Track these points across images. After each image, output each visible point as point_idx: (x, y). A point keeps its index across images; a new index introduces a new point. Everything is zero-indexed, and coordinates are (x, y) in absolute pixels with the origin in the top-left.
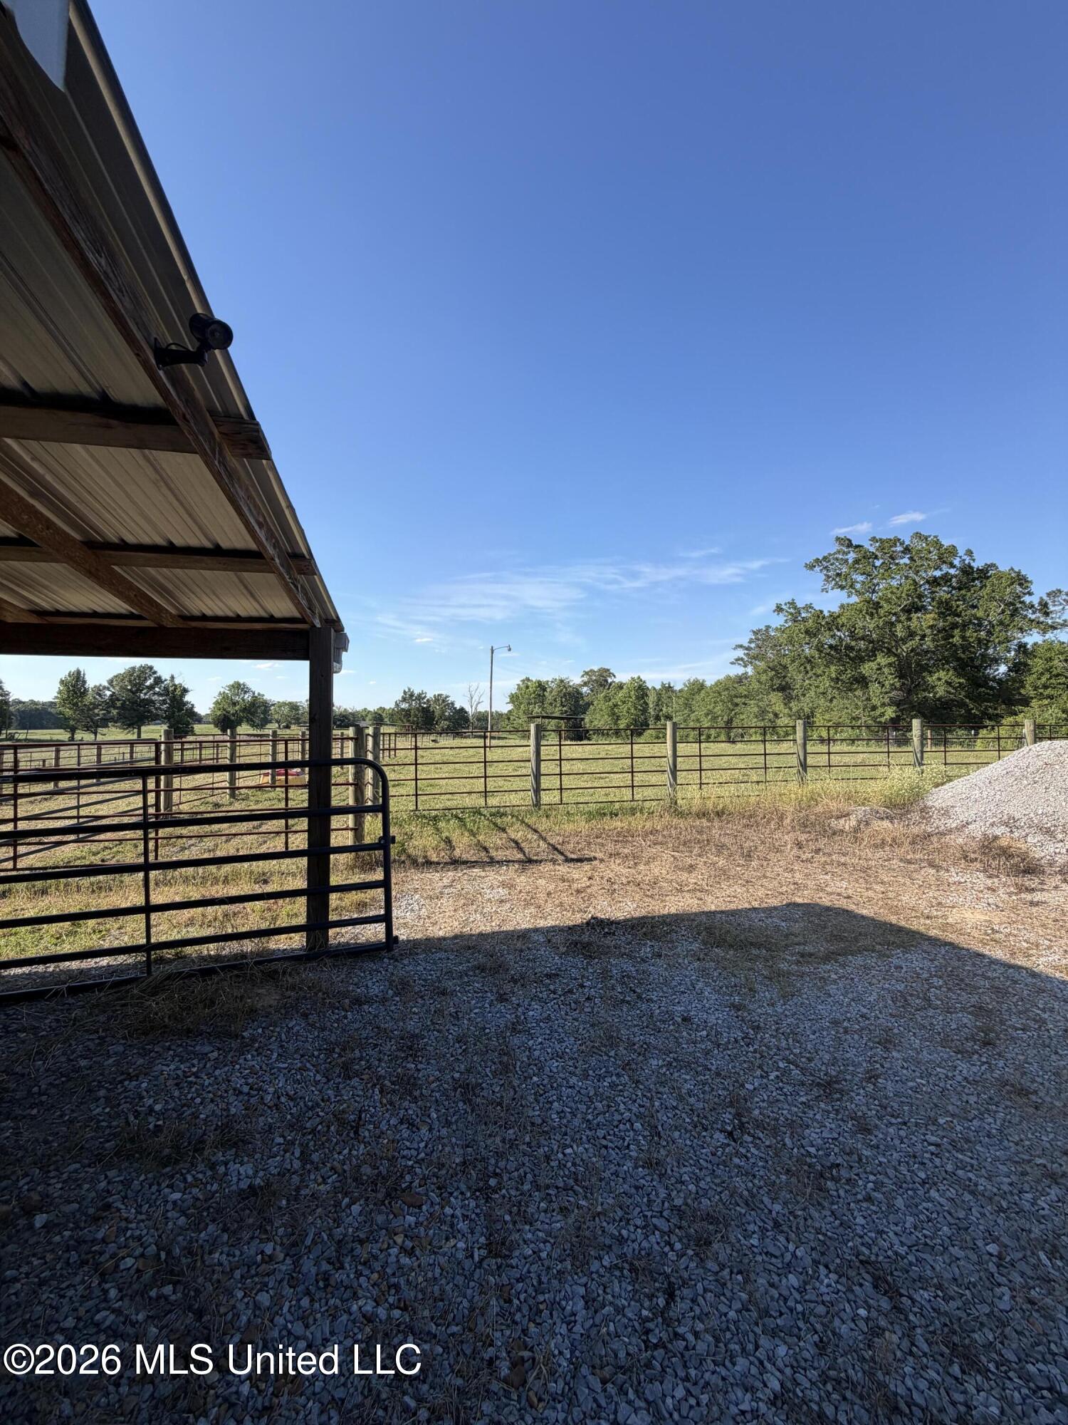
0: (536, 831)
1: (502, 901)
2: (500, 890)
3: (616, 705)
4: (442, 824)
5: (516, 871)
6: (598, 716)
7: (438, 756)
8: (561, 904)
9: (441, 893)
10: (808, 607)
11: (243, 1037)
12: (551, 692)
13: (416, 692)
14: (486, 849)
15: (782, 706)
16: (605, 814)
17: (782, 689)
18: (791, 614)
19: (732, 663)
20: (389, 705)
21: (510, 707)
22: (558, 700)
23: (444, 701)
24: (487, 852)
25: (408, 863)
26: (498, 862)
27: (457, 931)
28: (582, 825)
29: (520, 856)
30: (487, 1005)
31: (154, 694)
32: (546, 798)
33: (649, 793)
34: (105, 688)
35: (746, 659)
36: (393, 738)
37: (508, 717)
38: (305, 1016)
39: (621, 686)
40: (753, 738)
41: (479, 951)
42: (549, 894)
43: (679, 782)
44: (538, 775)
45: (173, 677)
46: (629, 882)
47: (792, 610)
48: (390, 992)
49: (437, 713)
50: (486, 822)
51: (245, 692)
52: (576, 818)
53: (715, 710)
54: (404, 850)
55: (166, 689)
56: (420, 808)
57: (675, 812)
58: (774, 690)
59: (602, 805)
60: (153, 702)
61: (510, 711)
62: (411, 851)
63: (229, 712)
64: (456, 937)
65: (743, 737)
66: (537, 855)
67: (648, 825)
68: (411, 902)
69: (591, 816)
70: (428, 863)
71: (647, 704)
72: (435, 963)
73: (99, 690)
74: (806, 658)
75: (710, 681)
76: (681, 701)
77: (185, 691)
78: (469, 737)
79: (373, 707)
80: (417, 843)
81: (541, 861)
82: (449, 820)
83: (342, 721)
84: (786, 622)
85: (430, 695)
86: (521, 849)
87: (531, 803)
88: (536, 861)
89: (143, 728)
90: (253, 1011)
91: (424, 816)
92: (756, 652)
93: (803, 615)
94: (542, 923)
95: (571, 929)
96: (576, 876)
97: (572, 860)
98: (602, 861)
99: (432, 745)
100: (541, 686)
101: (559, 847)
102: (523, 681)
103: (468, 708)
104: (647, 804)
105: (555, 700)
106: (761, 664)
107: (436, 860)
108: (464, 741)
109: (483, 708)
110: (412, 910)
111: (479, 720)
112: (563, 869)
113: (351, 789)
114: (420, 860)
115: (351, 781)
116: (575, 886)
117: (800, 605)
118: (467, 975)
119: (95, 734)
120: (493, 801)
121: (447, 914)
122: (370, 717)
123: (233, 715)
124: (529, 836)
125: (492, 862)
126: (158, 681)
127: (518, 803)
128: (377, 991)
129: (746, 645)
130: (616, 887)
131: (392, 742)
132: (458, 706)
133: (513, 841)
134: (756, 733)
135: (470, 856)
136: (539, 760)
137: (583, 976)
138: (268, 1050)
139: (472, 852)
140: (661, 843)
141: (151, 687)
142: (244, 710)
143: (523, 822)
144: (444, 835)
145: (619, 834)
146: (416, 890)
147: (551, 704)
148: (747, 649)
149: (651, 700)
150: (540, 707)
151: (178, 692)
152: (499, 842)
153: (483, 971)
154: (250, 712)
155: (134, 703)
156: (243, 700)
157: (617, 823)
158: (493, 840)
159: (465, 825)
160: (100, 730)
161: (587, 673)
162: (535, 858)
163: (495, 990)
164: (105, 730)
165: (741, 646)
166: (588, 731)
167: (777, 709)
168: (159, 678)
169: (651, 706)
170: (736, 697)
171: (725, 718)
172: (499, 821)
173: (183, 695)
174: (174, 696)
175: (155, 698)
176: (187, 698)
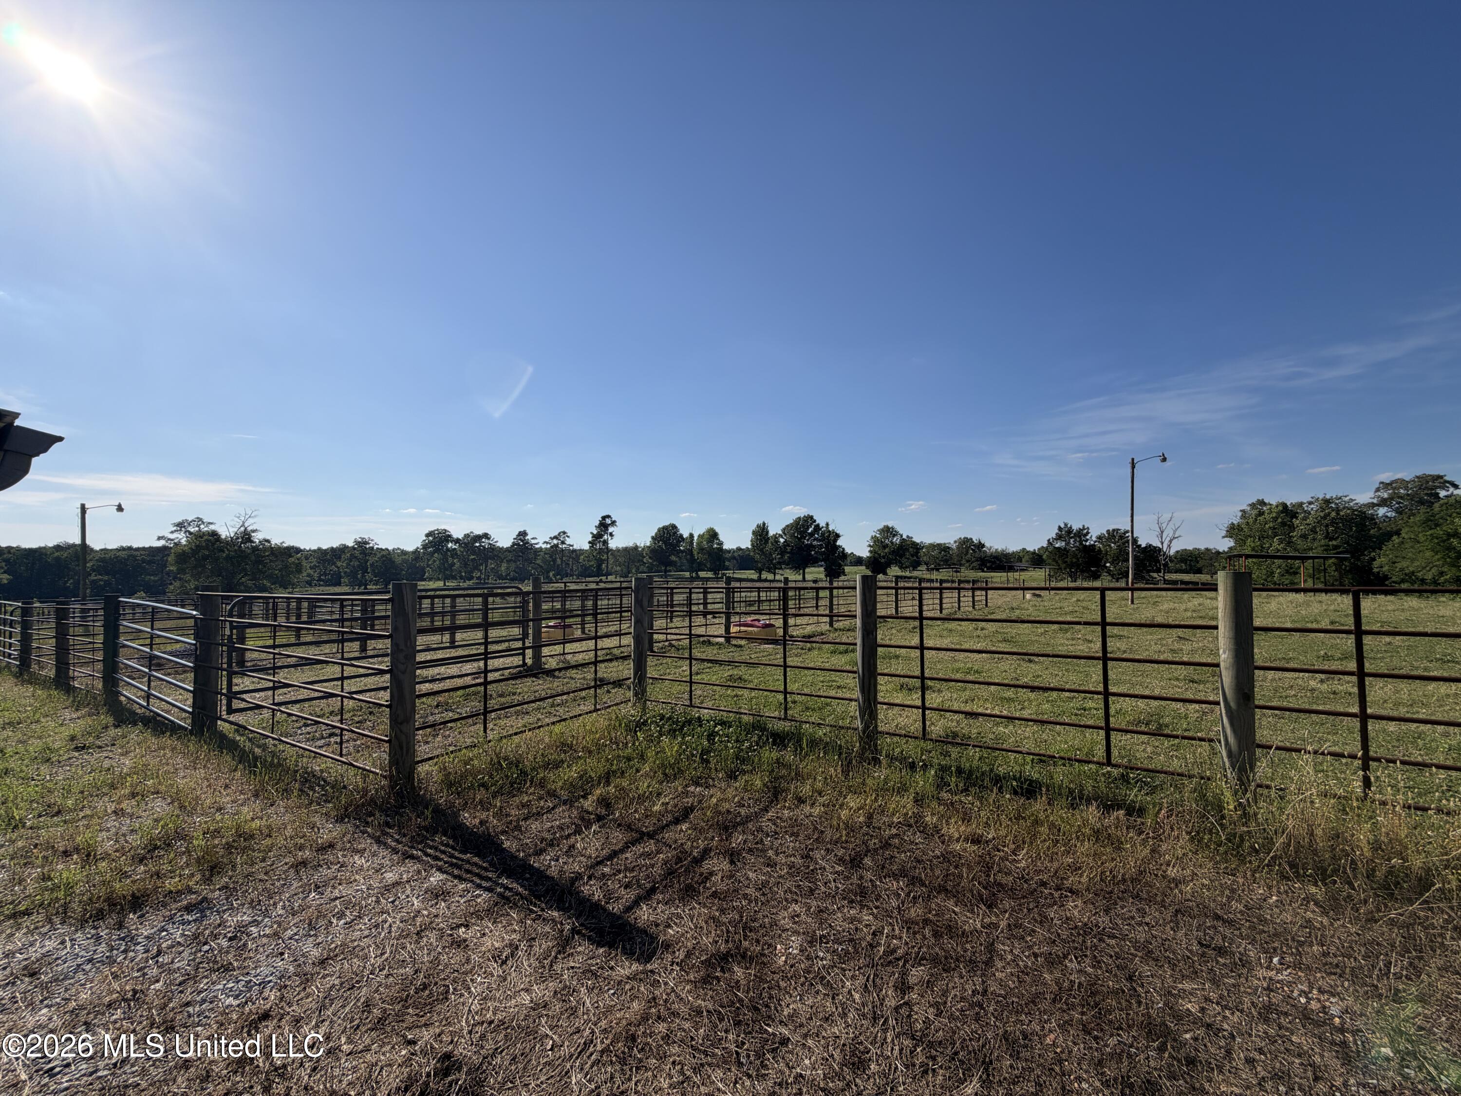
12: (1305, 519)
13: (1075, 528)
20: (1044, 544)
21: (1229, 542)
22: (1322, 530)
23: (1122, 538)
31: (814, 540)
34: (781, 536)
37: (1226, 555)
45: (827, 524)
51: (894, 536)
55: (823, 534)
60: (814, 547)
61: (1228, 549)
63: (880, 555)
73: (776, 537)
77: (838, 536)
83: (994, 563)
85: (1097, 531)
89: (807, 570)
100: (1288, 513)
102: (1253, 505)
105: (1314, 531)
119: (774, 574)
123: (884, 557)
126: (817, 528)
141: (812, 534)
142: (893, 552)
147: (1304, 536)
150: (1281, 542)
151: (832, 537)
154: (899, 554)
155: (800, 548)
156: (892, 543)
160: (777, 571)
161: (1386, 485)
164: (780, 571)
168: (818, 525)
173: (835, 540)
174: (829, 542)
175: (815, 543)
176: (839, 543)
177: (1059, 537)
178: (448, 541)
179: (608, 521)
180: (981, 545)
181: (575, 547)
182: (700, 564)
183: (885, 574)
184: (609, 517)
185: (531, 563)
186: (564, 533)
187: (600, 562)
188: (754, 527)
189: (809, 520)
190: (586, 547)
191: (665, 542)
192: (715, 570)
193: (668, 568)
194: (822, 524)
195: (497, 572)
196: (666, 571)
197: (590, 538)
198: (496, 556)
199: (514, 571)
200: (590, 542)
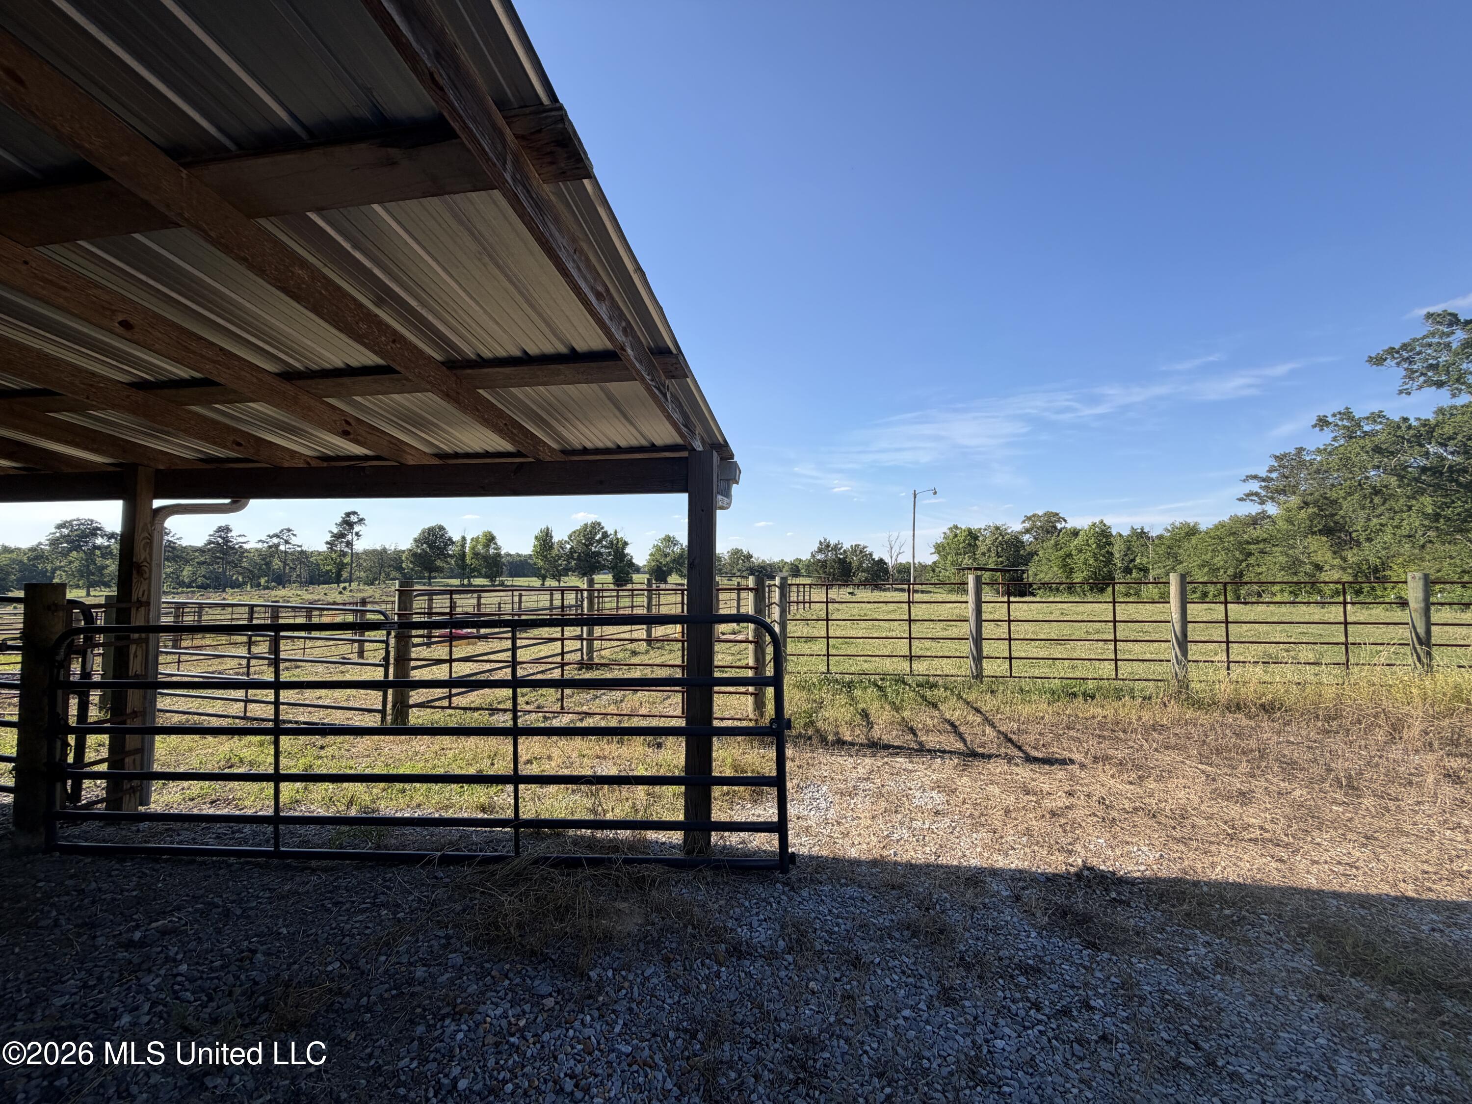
0: (978, 711)
1: (937, 813)
2: (934, 794)
3: (1069, 555)
4: (857, 693)
5: (955, 768)
6: (1044, 568)
7: (855, 610)
8: (1028, 832)
9: (855, 787)
10: (1375, 418)
11: (589, 979)
12: (984, 541)
13: (832, 543)
14: (912, 731)
15: (1329, 555)
16: (1075, 695)
17: (1328, 531)
18: (1345, 427)
19: (1241, 500)
20: (806, 556)
21: (935, 557)
22: (993, 548)
23: (861, 552)
24: (915, 734)
25: (815, 741)
26: (929, 751)
27: (876, 853)
28: (1042, 707)
29: (960, 746)
30: (922, 1006)
31: (602, 546)
32: (988, 667)
33: (1140, 669)
34: (566, 542)
35: (1263, 493)
36: (807, 588)
37: (933, 568)
38: (668, 961)
39: (1075, 533)
40: (1278, 599)
41: (907, 895)
42: (1007, 812)
43: (1190, 658)
44: (978, 640)
45: (616, 532)
46: (1136, 809)
47: (1345, 423)
48: (781, 943)
49: (855, 564)
50: (912, 694)
51: (675, 545)
52: (1034, 697)
53: (1215, 561)
54: (812, 723)
55: (611, 542)
56: (833, 669)
57: (1187, 699)
58: (1314, 533)
59: (1069, 681)
60: (601, 554)
61: (935, 563)
62: (819, 724)
63: (661, 563)
64: (874, 863)
65: (1260, 595)
66: (983, 745)
67: (1146, 716)
68: (816, 795)
69: (1054, 696)
70: (840, 743)
71: (1112, 554)
72: (843, 905)
73: (561, 544)
74: (1374, 488)
75: (1206, 522)
76: (1162, 550)
77: (626, 544)
78: (888, 590)
79: (789, 559)
80: (827, 714)
81: (990, 757)
82: (865, 688)
83: (759, 571)
84: (1335, 439)
85: (847, 546)
86: (961, 737)
87: (968, 673)
88: (983, 756)
89: (595, 578)
90: (608, 937)
91: (837, 681)
92: (1281, 484)
93: (1367, 428)
94: (1000, 862)
95: (1052, 880)
96: (1046, 787)
97: (1036, 760)
98: (1082, 766)
99: (849, 598)
100: (973, 536)
101: (1014, 737)
102: (950, 529)
103: (887, 559)
104: (1138, 685)
105: (989, 550)
106: (1294, 500)
107: (849, 739)
108: (883, 594)
109: (904, 559)
110: (818, 808)
111: (899, 572)
112: (1024, 772)
113: (751, 647)
114: (830, 738)
115: (751, 638)
116: (1048, 804)
117: (1359, 412)
118: (891, 937)
119: (559, 581)
120: (920, 667)
121: (863, 822)
122: (786, 568)
123: (665, 565)
124: (970, 718)
125: (922, 750)
126: (605, 535)
127: (953, 672)
128: (763, 937)
129: (1263, 473)
130: (1114, 814)
131: (807, 594)
132: (876, 557)
133: (949, 722)
134: (1282, 591)
135: (892, 737)
136: (979, 621)
137: (1086, 984)
138: (614, 1011)
139: (894, 733)
140: (1175, 747)
141: (600, 541)
142: (674, 561)
143: (959, 697)
144: (861, 706)
145: (1102, 726)
146: (824, 779)
147: (984, 554)
148: (1264, 480)
149: (1117, 550)
150: (970, 558)
151: (620, 545)
152: (929, 721)
153: (914, 935)
154: (678, 563)
155: (587, 555)
156: (673, 552)
157: (1094, 710)
158: (924, 718)
159: (886, 696)
160: (562, 578)
161: (1029, 518)
162: (980, 750)
163: (935, 975)
164: (566, 579)
165: (1255, 477)
166: (1031, 585)
167: (1318, 558)
168: (606, 532)
169: (1117, 556)
170: (1249, 543)
171: (1230, 572)
172: (928, 693)
173: (624, 548)
174: (617, 548)
175: (603, 550)
176: (627, 551)
177: (820, 551)
178: (96, 535)
179: (354, 518)
180: (749, 556)
181: (304, 548)
182: (473, 570)
183: (666, 582)
184: (355, 513)
185: (236, 566)
186: (289, 530)
187: (341, 567)
188: (536, 532)
189: (596, 526)
190: (324, 548)
191: (431, 546)
192: (491, 577)
193: (433, 574)
194: (610, 531)
195: (178, 578)
196: (430, 578)
197: (328, 538)
198: (178, 557)
199: (204, 576)
200: (327, 543)
